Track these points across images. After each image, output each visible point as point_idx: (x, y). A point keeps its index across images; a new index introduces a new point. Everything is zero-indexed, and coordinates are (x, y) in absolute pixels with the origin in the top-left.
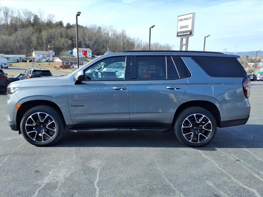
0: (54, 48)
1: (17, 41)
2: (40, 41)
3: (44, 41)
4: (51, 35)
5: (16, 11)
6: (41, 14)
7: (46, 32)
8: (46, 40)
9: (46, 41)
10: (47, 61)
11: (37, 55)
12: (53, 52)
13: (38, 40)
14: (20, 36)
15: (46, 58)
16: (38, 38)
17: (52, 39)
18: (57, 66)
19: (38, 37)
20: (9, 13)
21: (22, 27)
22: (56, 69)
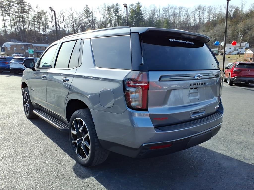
0: (249, 39)
1: (213, 36)
2: (235, 34)
3: (239, 33)
4: (248, 26)
5: (219, 7)
6: (243, 5)
7: (243, 23)
8: (242, 31)
9: (241, 33)
10: (238, 54)
11: (229, 48)
12: (247, 43)
13: (233, 32)
14: (216, 31)
15: (237, 51)
16: (233, 31)
17: (248, 29)
18: (247, 59)
19: (233, 29)
20: (212, 11)
21: (221, 22)
22: (245, 61)
